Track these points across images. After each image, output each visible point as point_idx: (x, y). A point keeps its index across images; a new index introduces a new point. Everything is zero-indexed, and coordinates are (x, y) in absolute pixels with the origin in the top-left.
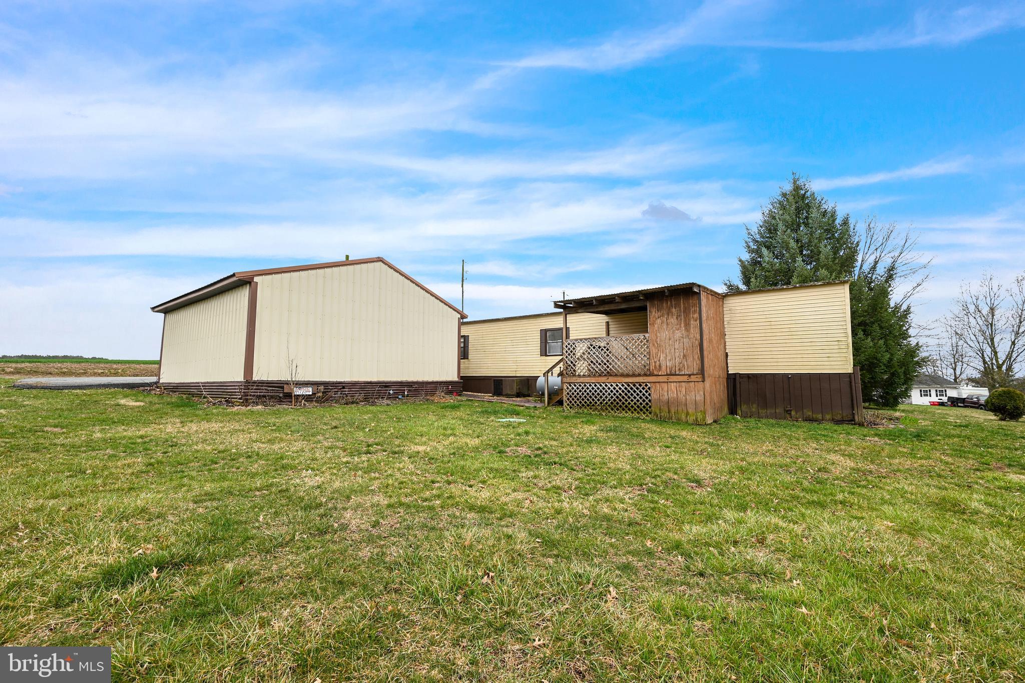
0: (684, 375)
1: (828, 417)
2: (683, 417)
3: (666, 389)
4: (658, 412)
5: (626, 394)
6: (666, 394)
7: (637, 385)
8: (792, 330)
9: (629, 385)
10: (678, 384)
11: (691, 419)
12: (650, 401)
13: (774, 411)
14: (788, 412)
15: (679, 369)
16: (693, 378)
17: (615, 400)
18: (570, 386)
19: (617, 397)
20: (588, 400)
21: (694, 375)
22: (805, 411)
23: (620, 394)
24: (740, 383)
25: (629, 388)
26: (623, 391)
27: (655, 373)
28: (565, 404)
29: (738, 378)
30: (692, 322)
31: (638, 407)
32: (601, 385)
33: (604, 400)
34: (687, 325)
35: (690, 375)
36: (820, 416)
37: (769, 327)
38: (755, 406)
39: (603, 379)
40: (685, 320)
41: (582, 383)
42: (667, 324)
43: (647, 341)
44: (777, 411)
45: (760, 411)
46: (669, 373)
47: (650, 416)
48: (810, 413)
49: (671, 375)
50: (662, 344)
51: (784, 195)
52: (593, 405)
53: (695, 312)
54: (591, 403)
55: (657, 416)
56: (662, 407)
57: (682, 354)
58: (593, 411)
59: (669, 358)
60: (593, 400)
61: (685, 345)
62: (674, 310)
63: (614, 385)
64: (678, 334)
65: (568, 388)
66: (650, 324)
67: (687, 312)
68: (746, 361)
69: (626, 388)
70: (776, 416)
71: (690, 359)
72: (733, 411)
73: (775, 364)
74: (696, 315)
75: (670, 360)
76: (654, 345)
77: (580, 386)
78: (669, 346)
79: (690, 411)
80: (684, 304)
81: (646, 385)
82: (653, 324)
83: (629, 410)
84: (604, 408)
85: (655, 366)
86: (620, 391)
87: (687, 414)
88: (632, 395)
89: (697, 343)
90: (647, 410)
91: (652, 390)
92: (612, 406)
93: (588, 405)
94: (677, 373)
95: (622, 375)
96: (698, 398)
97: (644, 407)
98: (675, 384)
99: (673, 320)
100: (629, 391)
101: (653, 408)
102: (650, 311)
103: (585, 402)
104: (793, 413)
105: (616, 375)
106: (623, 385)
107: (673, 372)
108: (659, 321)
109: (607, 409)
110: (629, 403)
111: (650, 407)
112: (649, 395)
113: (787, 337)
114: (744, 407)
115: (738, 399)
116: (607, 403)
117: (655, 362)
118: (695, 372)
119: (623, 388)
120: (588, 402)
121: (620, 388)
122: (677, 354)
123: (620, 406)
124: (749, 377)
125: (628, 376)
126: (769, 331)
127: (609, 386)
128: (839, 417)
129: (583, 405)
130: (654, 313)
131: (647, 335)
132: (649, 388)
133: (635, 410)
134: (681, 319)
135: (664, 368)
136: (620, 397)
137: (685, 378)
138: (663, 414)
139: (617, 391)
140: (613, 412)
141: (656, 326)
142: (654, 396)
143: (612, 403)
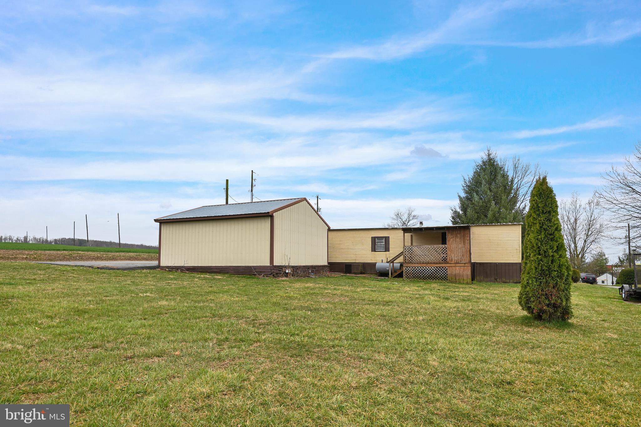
0: (462, 263)
1: (511, 281)
2: (462, 281)
3: (454, 269)
4: (451, 279)
5: (436, 272)
6: (454, 271)
7: (441, 268)
8: (499, 243)
9: (437, 268)
10: (460, 267)
11: (465, 282)
12: (447, 275)
13: (490, 279)
14: (496, 279)
15: (460, 261)
16: (466, 265)
17: (430, 274)
18: (407, 268)
19: (432, 273)
20: (417, 274)
21: (466, 263)
22: (502, 279)
23: (433, 272)
24: (476, 267)
25: (437, 269)
26: (434, 270)
27: (450, 262)
28: (404, 277)
29: (475, 265)
30: (466, 241)
31: (441, 277)
32: (423, 268)
33: (425, 275)
34: (464, 242)
35: (465, 264)
36: (508, 281)
37: (489, 242)
38: (482, 277)
39: (425, 265)
40: (463, 240)
41: (414, 267)
42: (455, 241)
43: (446, 248)
44: (492, 279)
45: (484, 279)
46: (456, 262)
47: (447, 281)
48: (505, 280)
49: (457, 263)
50: (453, 250)
51: (483, 162)
52: (419, 277)
53: (467, 237)
54: (418, 276)
55: (450, 281)
56: (453, 277)
57: (462, 255)
58: (419, 279)
59: (456, 256)
60: (419, 275)
61: (463, 251)
62: (458, 235)
63: (430, 268)
64: (460, 246)
65: (406, 269)
66: (447, 241)
67: (464, 236)
68: (479, 257)
69: (436, 269)
70: (491, 281)
71: (465, 257)
72: (473, 279)
73: (491, 258)
74: (468, 238)
75: (456, 257)
76: (449, 250)
77: (413, 268)
78: (456, 251)
79: (465, 279)
80: (463, 233)
81: (445, 268)
82: (449, 241)
83: (437, 279)
84: (425, 278)
85: (450, 259)
86: (433, 271)
87: (464, 280)
88: (439, 272)
89: (468, 250)
90: (446, 279)
91: (448, 270)
92: (429, 277)
93: (417, 277)
94: (459, 262)
95: (434, 263)
96: (468, 273)
97: (444, 277)
98: (458, 267)
99: (458, 240)
100: (437, 271)
101: (448, 278)
102: (447, 235)
103: (415, 276)
104: (498, 280)
105: (431, 263)
106: (434, 268)
107: (458, 262)
108: (452, 240)
109: (426, 279)
110: (437, 276)
111: (447, 277)
112: (447, 272)
113: (496, 247)
114: (478, 278)
115: (475, 274)
116: (426, 276)
117: (450, 258)
118: (467, 262)
119: (434, 269)
120: (417, 276)
121: (433, 269)
122: (460, 255)
123: (433, 277)
124: (480, 264)
125: (437, 263)
126: (489, 243)
127: (427, 268)
128: (515, 281)
129: (414, 277)
130: (449, 236)
131: (446, 245)
132: (447, 269)
133: (440, 279)
134: (462, 240)
135: (453, 260)
136: (433, 273)
137: (463, 265)
138: (453, 280)
139: (432, 270)
140: (429, 280)
141: (450, 242)
142: (449, 273)
143: (429, 276)
